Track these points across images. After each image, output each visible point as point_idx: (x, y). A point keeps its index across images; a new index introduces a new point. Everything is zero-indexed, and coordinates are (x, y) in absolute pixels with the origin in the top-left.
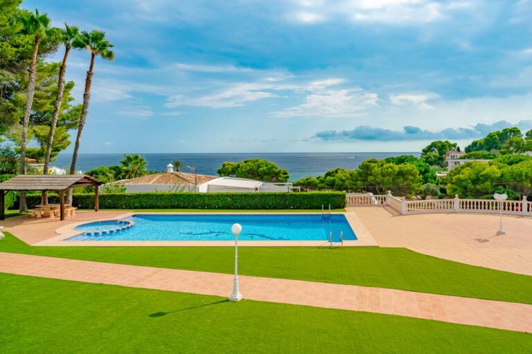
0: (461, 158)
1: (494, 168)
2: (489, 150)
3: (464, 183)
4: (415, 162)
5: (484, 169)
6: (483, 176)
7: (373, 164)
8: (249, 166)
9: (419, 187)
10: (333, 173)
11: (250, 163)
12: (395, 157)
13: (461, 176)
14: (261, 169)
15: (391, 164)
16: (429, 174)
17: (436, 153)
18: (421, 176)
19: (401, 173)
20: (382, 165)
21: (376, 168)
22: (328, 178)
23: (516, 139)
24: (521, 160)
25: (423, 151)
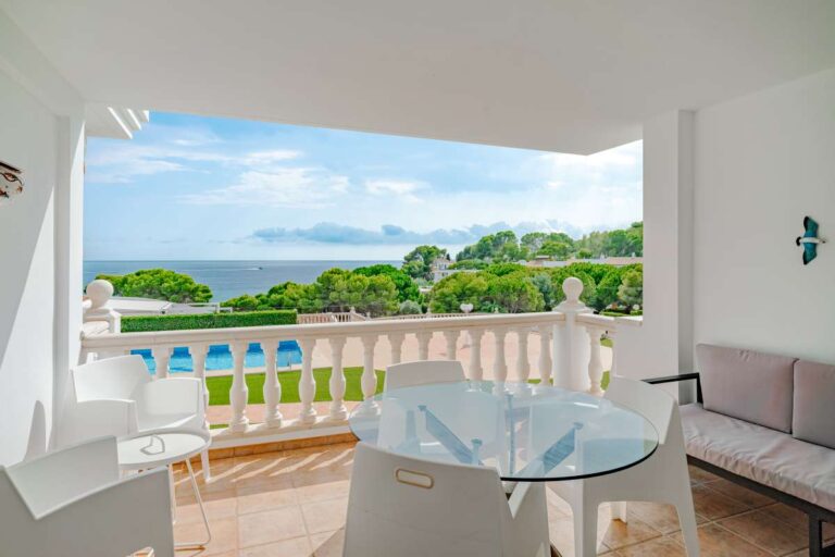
0: (450, 268)
1: (481, 280)
2: (482, 257)
3: (448, 299)
4: (393, 274)
5: (471, 281)
6: (469, 289)
7: (336, 276)
8: (145, 280)
9: (395, 305)
10: (280, 288)
11: (145, 276)
12: (368, 266)
13: (445, 290)
14: (166, 285)
15: (360, 276)
16: (410, 289)
17: (420, 261)
18: (398, 292)
19: (373, 288)
20: (348, 277)
21: (341, 282)
22: (273, 296)
23: (510, 245)
24: (511, 270)
25: (406, 258)
